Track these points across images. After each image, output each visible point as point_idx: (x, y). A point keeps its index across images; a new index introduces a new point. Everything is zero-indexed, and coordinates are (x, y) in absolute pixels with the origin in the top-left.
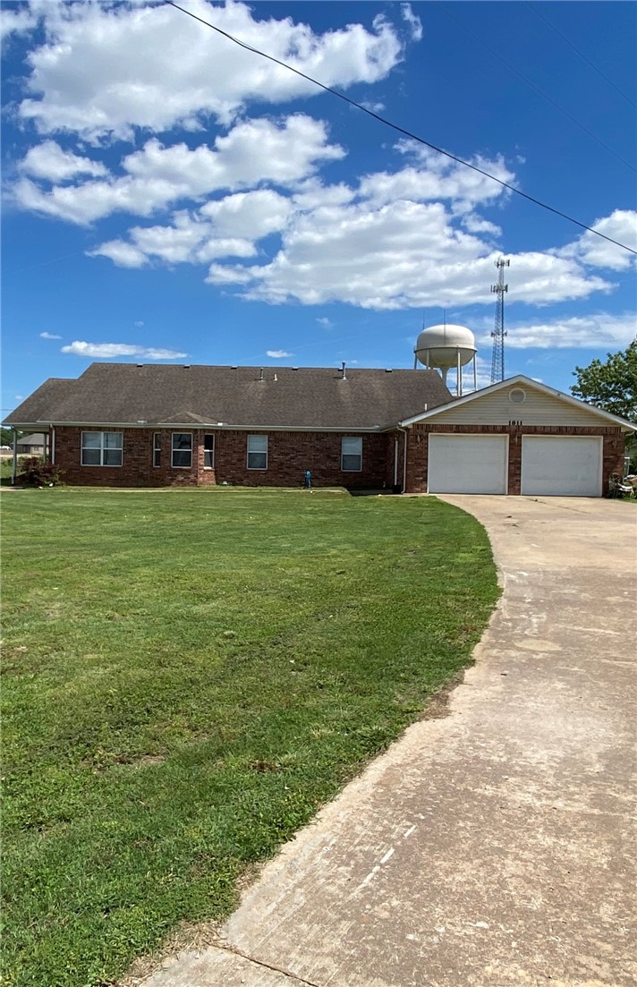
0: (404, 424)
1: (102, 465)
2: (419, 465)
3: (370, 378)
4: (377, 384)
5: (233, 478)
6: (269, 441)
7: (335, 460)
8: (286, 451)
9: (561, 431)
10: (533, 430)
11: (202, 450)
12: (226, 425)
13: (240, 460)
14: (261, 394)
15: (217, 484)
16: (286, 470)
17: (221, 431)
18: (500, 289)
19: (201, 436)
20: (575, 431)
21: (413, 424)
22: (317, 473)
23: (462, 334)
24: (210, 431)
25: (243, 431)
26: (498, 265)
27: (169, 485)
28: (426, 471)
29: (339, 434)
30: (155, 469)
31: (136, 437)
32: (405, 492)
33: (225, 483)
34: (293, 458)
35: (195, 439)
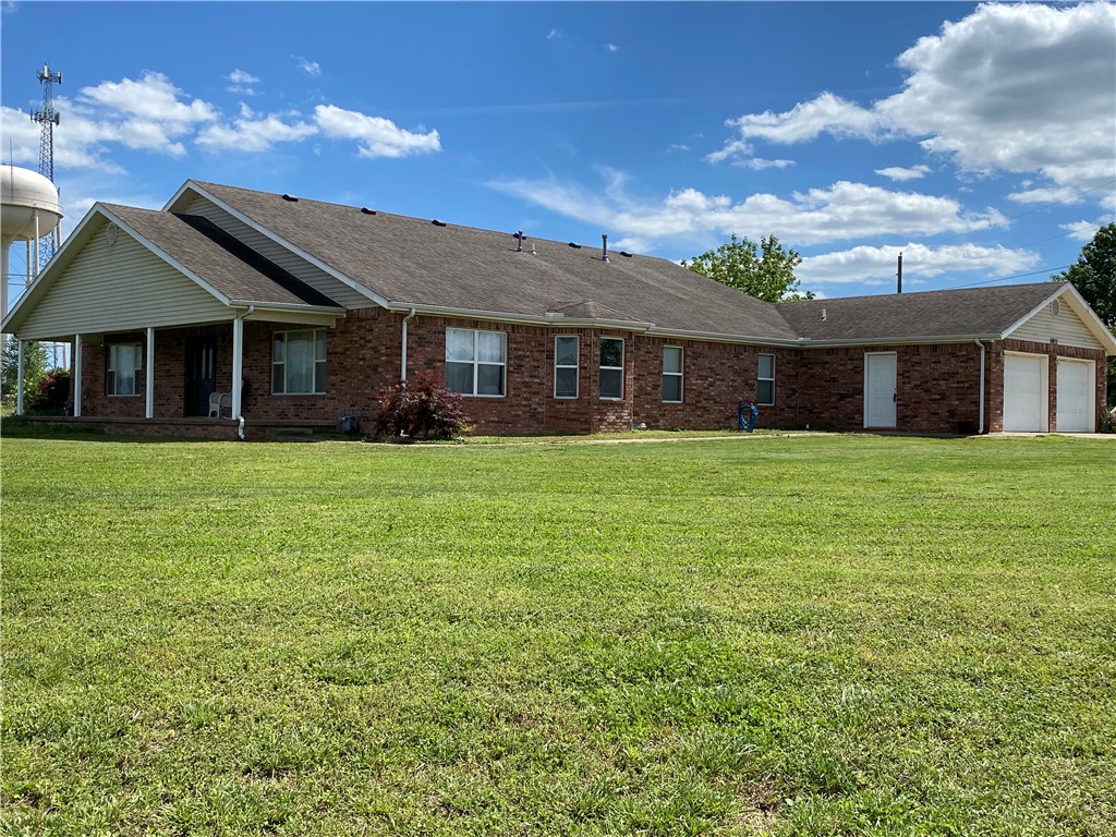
2: (998, 394)
5: (647, 417)
6: (687, 356)
7: (752, 388)
9: (1077, 353)
10: (1063, 351)
16: (705, 403)
18: (47, 119)
20: (1084, 354)
25: (659, 338)
27: (595, 431)
28: (1002, 402)
29: (757, 348)
30: (561, 402)
31: (528, 343)
32: (986, 432)
33: (644, 425)
34: (711, 385)
35: (630, 349)
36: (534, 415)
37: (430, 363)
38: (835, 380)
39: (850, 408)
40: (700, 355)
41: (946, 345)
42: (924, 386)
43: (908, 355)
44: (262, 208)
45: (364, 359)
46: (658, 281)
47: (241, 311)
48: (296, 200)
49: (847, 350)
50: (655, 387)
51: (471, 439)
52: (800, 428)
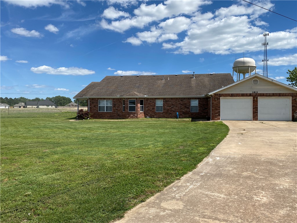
0: (210, 94)
1: (105, 111)
2: (216, 109)
3: (204, 77)
4: (206, 80)
5: (151, 115)
6: (163, 102)
7: (188, 108)
8: (169, 105)
9: (274, 95)
10: (262, 95)
11: (139, 105)
12: (148, 96)
13: (153, 109)
14: (162, 85)
15: (145, 117)
16: (170, 112)
17: (146, 98)
18: (265, 44)
19: (139, 100)
20: (280, 95)
21: (214, 94)
22: (181, 113)
23: (251, 61)
24: (142, 98)
25: (154, 98)
26: (264, 35)
27: (128, 118)
28: (220, 112)
30: (123, 112)
31: (117, 101)
33: (148, 117)
34: (172, 108)
36: (119, 115)
37: (95, 106)
40: (168, 101)
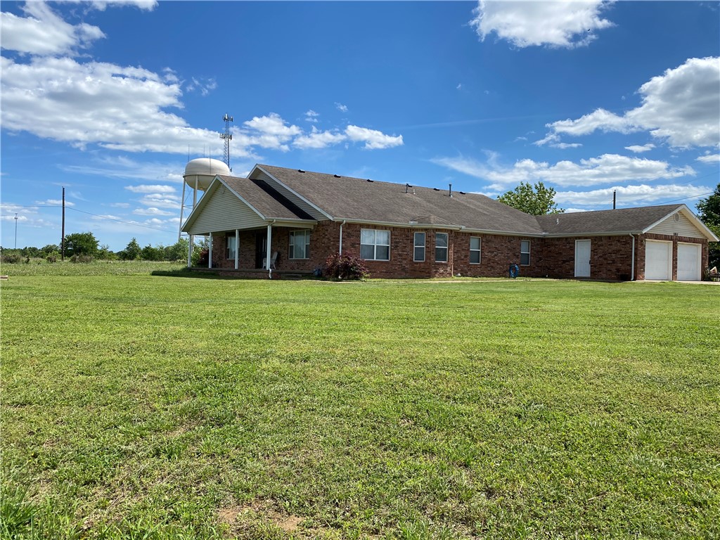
1: (375, 259)
2: (642, 261)
5: (463, 270)
7: (518, 257)
8: (492, 250)
9: (690, 240)
10: (681, 239)
20: (694, 241)
25: (468, 233)
27: (434, 277)
28: (644, 265)
29: (520, 238)
30: (417, 263)
31: (401, 235)
32: (634, 280)
33: (459, 275)
34: (495, 255)
35: (451, 238)
36: (404, 269)
37: (353, 245)
38: (561, 253)
39: (568, 267)
40: (490, 241)
41: (615, 236)
42: (604, 257)
43: (596, 241)
44: (287, 176)
45: (324, 243)
46: (475, 205)
47: (271, 222)
48: (304, 172)
49: (567, 238)
50: (466, 256)
51: (368, 280)
52: (544, 277)
